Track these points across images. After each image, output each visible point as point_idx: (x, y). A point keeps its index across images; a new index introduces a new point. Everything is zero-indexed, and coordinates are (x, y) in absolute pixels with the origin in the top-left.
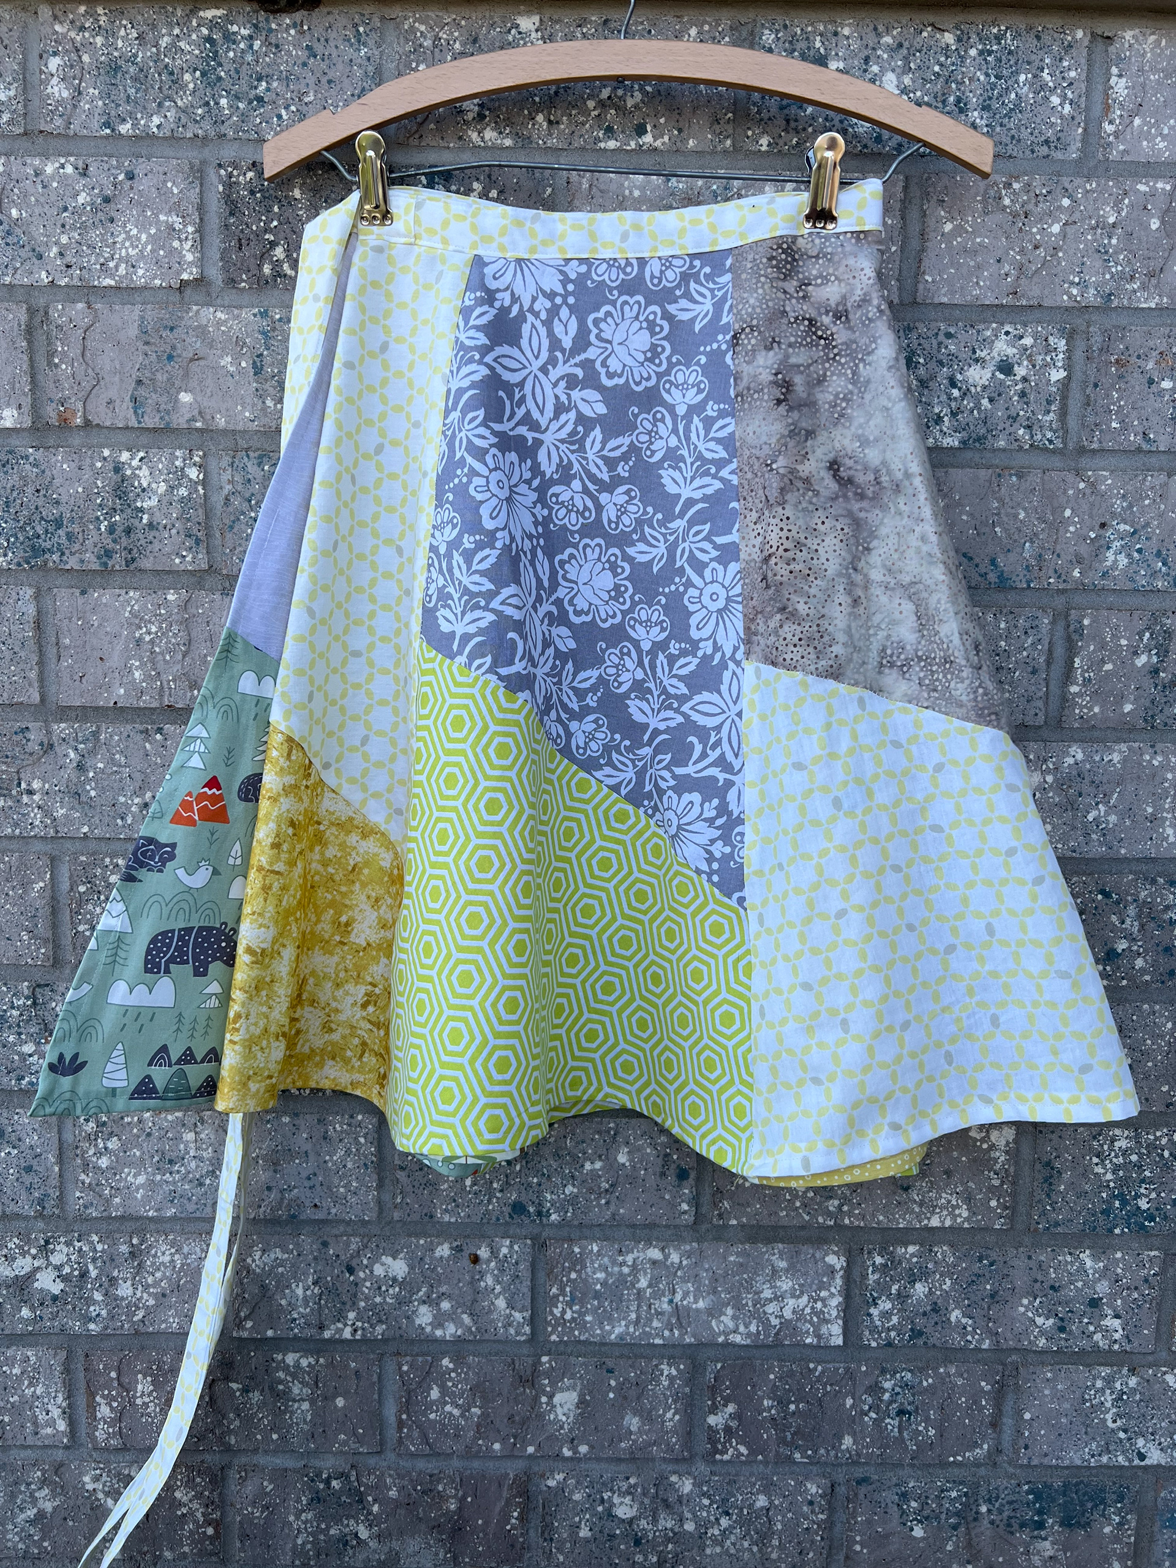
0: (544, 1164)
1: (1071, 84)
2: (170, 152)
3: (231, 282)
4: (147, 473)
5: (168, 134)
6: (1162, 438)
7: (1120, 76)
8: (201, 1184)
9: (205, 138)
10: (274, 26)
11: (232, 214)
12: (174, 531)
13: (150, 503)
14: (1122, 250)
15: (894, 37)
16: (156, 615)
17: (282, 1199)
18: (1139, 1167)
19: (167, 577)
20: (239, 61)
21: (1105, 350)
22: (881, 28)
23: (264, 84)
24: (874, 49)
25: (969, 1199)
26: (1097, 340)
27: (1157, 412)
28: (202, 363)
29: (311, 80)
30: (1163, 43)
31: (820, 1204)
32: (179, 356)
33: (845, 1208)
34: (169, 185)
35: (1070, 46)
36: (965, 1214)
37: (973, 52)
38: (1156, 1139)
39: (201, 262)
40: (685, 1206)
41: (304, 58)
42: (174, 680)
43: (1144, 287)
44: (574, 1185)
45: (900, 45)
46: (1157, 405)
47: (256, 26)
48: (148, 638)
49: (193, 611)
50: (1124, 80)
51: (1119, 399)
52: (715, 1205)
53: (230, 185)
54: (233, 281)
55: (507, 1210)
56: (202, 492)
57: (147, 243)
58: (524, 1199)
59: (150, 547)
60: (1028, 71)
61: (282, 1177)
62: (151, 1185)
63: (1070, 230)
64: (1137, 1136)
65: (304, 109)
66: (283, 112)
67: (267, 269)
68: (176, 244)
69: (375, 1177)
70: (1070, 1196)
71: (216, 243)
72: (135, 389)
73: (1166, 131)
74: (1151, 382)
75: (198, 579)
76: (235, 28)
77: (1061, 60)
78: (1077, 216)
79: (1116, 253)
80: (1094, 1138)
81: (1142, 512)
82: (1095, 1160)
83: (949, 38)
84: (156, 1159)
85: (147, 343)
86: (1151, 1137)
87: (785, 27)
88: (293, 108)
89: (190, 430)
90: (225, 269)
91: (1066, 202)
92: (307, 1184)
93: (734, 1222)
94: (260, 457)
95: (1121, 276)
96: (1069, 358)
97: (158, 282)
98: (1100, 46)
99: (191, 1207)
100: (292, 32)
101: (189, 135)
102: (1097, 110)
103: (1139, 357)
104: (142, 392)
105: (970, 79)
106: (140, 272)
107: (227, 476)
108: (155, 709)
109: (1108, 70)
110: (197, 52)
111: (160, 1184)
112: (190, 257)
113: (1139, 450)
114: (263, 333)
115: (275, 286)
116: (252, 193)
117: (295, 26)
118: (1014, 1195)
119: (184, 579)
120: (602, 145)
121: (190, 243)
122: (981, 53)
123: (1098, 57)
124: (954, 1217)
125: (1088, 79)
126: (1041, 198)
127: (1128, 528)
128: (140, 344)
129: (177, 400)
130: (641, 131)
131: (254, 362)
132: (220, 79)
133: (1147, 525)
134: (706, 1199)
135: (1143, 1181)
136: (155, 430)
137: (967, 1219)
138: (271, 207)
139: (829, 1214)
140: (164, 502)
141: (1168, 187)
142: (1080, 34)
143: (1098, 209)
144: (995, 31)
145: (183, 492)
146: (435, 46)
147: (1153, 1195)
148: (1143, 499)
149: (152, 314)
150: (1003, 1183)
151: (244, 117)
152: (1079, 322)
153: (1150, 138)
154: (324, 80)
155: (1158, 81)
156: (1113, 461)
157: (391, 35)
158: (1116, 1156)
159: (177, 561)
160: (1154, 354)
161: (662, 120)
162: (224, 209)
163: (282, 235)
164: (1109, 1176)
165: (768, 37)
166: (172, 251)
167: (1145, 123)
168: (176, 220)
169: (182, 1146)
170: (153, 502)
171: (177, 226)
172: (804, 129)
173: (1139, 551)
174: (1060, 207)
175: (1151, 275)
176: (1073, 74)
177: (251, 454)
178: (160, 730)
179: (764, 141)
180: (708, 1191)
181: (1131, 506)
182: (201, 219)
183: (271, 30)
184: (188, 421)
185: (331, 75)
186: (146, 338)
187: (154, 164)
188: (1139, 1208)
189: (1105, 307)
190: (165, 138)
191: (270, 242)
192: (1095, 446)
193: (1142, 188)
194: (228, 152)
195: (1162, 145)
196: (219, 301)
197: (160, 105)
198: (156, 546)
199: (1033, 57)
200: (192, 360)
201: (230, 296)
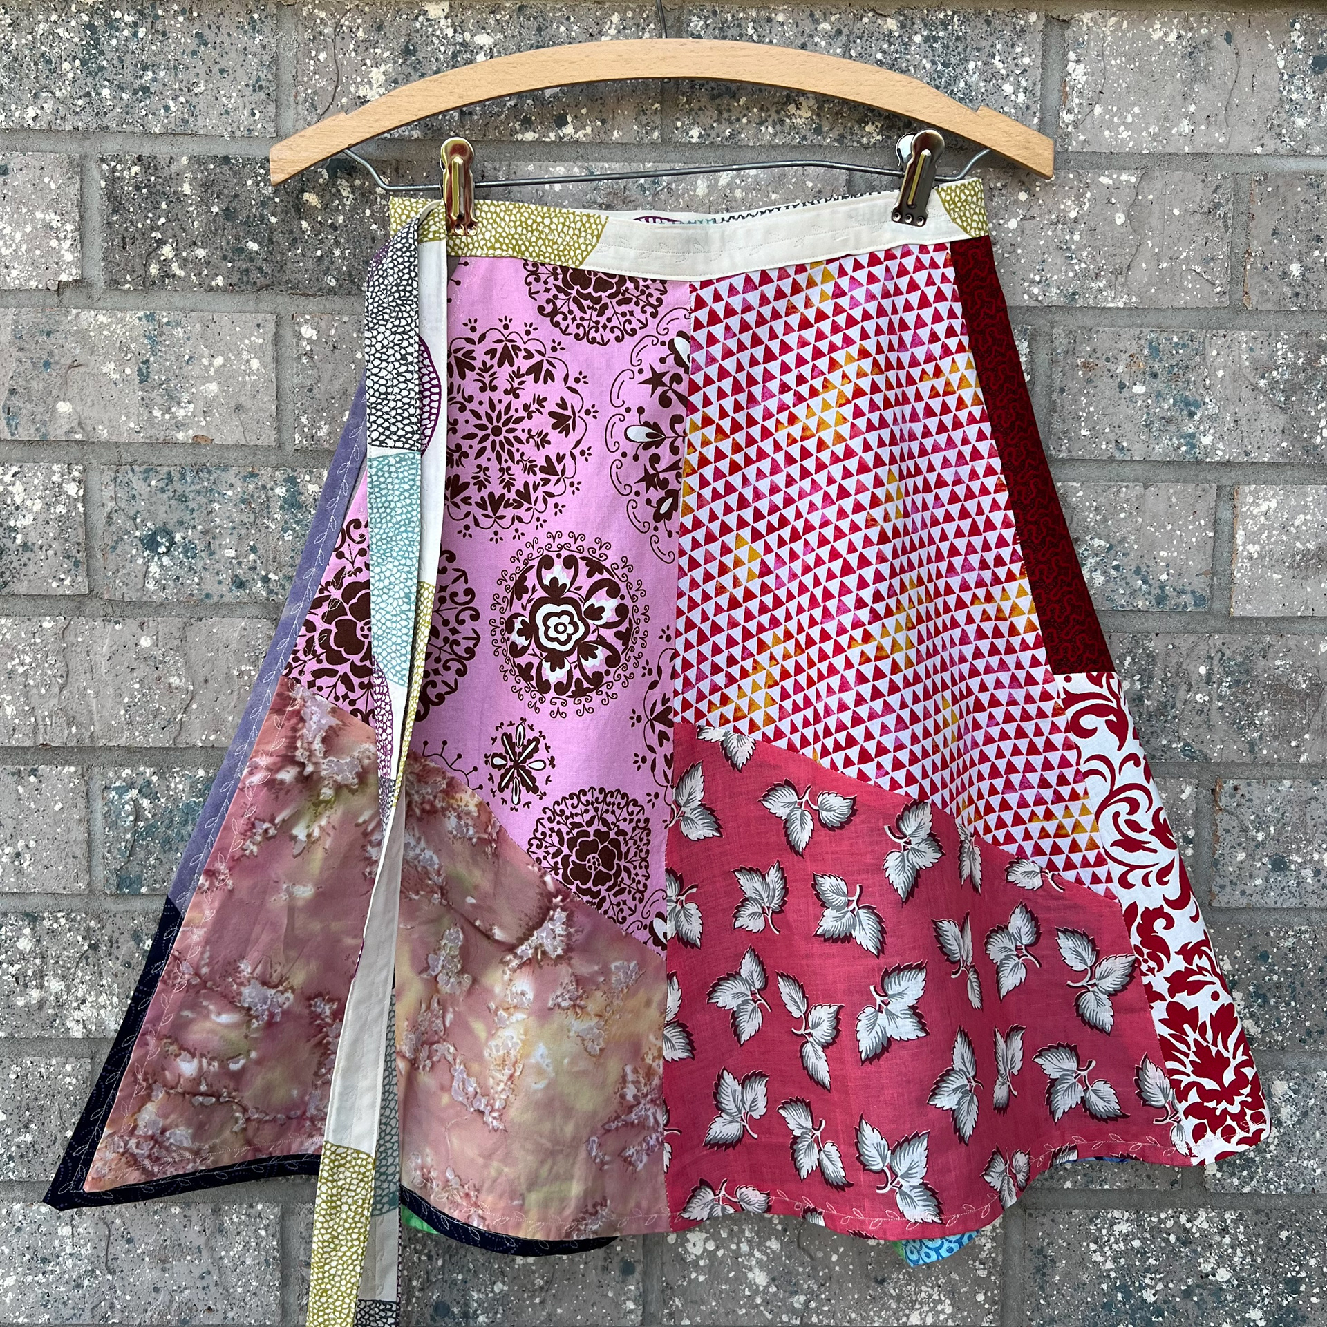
0: (470, 1258)
1: (1025, 71)
2: (47, 145)
3: (114, 284)
4: (21, 489)
5: (45, 126)
6: (1137, 446)
7: (1078, 62)
8: (79, 1286)
9: (86, 130)
10: (160, 12)
11: (115, 211)
12: (51, 552)
13: (25, 521)
14: (1086, 247)
15: (832, 24)
16: (30, 645)
17: (171, 1302)
18: (1142, 1253)
19: (42, 602)
20: (122, 50)
21: (1071, 352)
22: (818, 14)
23: (150, 73)
24: (811, 36)
25: (952, 1294)
26: (1061, 342)
27: (1130, 419)
28: (82, 369)
29: (201, 70)
30: (1125, 25)
31: (783, 1300)
32: (57, 363)
33: (813, 1305)
34: (47, 180)
35: (1023, 31)
36: (949, 1310)
37: (918, 39)
38: (1161, 1221)
39: (82, 261)
40: (631, 1305)
41: (193, 47)
42: (50, 716)
43: (1110, 286)
44: (504, 1283)
45: (839, 32)
46: (1131, 411)
47: (141, 13)
48: (21, 670)
49: (72, 639)
50: (1082, 66)
51: (1089, 405)
52: (665, 1303)
53: (113, 180)
54: (116, 281)
55: (428, 1311)
56: (81, 509)
57: (21, 242)
58: (447, 1299)
59: (24, 570)
60: (978, 58)
61: (172, 1276)
62: (21, 1286)
63: (1029, 225)
64: (1139, 1219)
65: (194, 100)
66: (171, 104)
67: (154, 269)
68: (54, 243)
69: (278, 1274)
70: (1067, 1289)
71: (97, 242)
72: (8, 399)
73: (1129, 119)
74: (1122, 386)
75: (77, 604)
76: (118, 15)
77: (1013, 45)
78: (1035, 211)
79: (1078, 249)
80: (1091, 1221)
81: (1118, 528)
82: (1093, 1246)
83: (892, 24)
84: (27, 1257)
85: (21, 349)
86: (1155, 1220)
87: (715, 13)
88: (182, 99)
89: (69, 443)
90: (108, 270)
91: (1023, 196)
92: (200, 1284)
93: (687, 1322)
94: (147, 471)
95: (1085, 274)
96: (1032, 361)
97: (33, 284)
98: (1055, 30)
99: (67, 1313)
100: (181, 19)
101: (69, 127)
102: (1054, 98)
103: (1108, 360)
104: (16, 401)
105: (915, 67)
106: (14, 273)
107: (109, 492)
108: (29, 748)
109: (1065, 55)
110: (76, 40)
111: (31, 1286)
112: (68, 257)
113: (1112, 459)
114: (149, 338)
115: (163, 287)
116: (138, 188)
117: (183, 12)
118: (1003, 1288)
119: (63, 604)
120: (519, 137)
121: (69, 242)
122: (926, 39)
123: (1053, 42)
124: (937, 1314)
125: (1044, 67)
126: (996, 192)
127: (1103, 543)
128: (13, 350)
129: (54, 410)
130: (561, 122)
131: (140, 369)
132: (101, 68)
133: (1124, 540)
134: (654, 1296)
135: (1147, 1270)
136: (30, 442)
137: (952, 1316)
138: (158, 203)
139: (794, 1312)
140: (40, 521)
141: (1133, 180)
142: (1033, 18)
143: (1057, 203)
144: (941, 16)
145: (61, 510)
146: (336, 34)
147: (1160, 1286)
148: (1117, 512)
149: (27, 318)
150: (990, 1274)
151: (128, 109)
152: (1041, 322)
153: (1112, 127)
154: (216, 69)
155: (1120, 67)
156: (1083, 470)
157: (288, 23)
158: (1117, 1242)
159: (55, 585)
160: (1124, 356)
161: (584, 111)
162: (106, 206)
163: (170, 234)
164: (1109, 1265)
165: (696, 24)
166: (50, 251)
167: (1106, 111)
168: (54, 219)
169: (57, 1243)
170: (28, 521)
171: (55, 224)
172: (738, 120)
173: (1116, 568)
174: (1016, 202)
175: (1117, 273)
176: (1026, 60)
177: (137, 468)
178: (34, 772)
179: (695, 132)
180: (657, 1287)
181: (1105, 520)
182: (81, 217)
183: (157, 17)
184: (67, 433)
185: (223, 63)
186: (20, 343)
187: (29, 158)
188: (1144, 1301)
189: (1069, 309)
190: (41, 131)
191: (157, 241)
192: (1064, 455)
193: (1105, 180)
194: (112, 146)
195: (1125, 134)
196: (101, 304)
197: (36, 96)
198: (31, 568)
199: (984, 43)
200: (70, 367)
201: (114, 299)
